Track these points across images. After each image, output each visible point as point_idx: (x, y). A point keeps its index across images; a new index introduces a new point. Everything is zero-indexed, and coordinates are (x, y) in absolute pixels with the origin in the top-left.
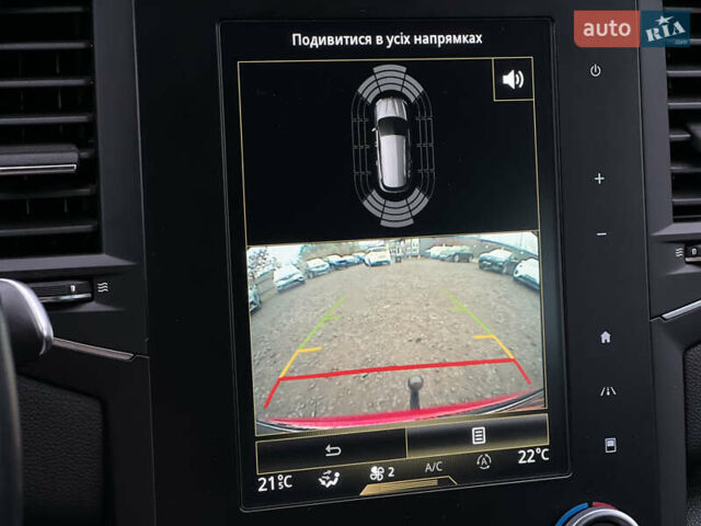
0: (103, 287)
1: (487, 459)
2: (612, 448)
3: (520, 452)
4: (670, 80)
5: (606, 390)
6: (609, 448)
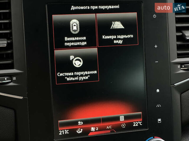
0: (14, 78)
1: (124, 125)
2: (160, 122)
3: (134, 123)
4: (176, 18)
5: (158, 105)
6: (159, 122)
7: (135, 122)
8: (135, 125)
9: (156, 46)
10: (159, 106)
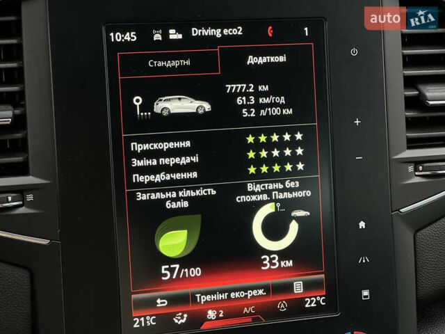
0: (30, 197)
1: (284, 304)
2: (367, 297)
3: (306, 300)
4: (404, 56)
5: (362, 260)
6: (365, 297)
7: (310, 298)
8: (310, 304)
9: (357, 122)
10: (364, 261)
